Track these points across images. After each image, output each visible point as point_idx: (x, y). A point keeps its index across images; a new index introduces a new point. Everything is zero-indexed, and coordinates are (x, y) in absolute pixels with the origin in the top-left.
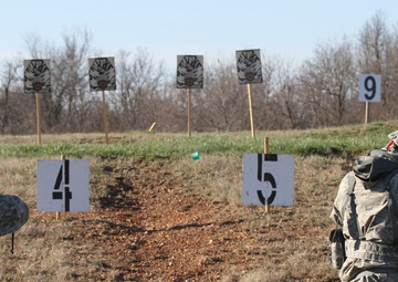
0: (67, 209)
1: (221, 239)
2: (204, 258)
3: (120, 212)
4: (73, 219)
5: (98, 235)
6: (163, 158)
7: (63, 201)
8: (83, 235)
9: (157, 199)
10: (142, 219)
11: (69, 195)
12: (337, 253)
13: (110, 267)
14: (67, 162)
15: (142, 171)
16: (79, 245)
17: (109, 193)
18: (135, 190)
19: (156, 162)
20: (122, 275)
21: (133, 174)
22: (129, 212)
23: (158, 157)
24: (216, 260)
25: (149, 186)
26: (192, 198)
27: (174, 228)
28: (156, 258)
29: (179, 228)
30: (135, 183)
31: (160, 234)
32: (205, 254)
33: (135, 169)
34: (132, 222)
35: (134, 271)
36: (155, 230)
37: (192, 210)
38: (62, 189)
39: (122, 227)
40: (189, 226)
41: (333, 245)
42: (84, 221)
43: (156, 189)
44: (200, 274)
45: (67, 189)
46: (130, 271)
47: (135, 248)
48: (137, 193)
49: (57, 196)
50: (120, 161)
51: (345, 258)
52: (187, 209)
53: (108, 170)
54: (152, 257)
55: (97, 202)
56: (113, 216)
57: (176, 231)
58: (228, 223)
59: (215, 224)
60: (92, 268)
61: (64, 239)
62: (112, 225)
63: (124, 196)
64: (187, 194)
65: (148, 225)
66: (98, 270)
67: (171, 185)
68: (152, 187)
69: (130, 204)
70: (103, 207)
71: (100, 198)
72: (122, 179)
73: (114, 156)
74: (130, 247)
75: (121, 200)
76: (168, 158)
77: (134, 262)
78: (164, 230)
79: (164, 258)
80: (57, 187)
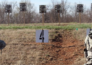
0: (43, 42)
1: (79, 50)
2: (74, 54)
3: (57, 43)
4: (44, 44)
5: (50, 48)
6: (71, 29)
7: (42, 40)
8: (46, 48)
9: (67, 39)
10: (62, 44)
11: (43, 39)
12: (86, 54)
13: (50, 56)
14: (43, 30)
15: (65, 33)
16: (44, 51)
17: (55, 38)
18: (62, 37)
19: (69, 30)
20: (52, 58)
21: (62, 33)
22: (59, 43)
23: (70, 29)
24: (77, 55)
25: (66, 36)
26: (75, 39)
27: (69, 47)
28: (62, 54)
29: (70, 47)
30: (62, 36)
31: (65, 48)
32: (74, 53)
33: (63, 32)
34: (59, 45)
35: (56, 57)
36: (64, 47)
37: (74, 42)
38: (42, 37)
39: (56, 46)
40: (72, 46)
41: (85, 52)
42: (47, 45)
43: (67, 37)
44: (72, 58)
45: (43, 37)
46: (55, 57)
47: (58, 52)
48: (62, 38)
49: (40, 39)
50: (60, 30)
51: (88, 55)
52: (73, 42)
53: (57, 32)
54: (61, 54)
55: (52, 40)
56: (55, 44)
57: (69, 48)
58: (82, 46)
59: (79, 46)
60: (45, 56)
61: (41, 49)
62: (54, 46)
63: (59, 39)
64: (74, 38)
65: (63, 46)
66: (47, 57)
67: (71, 36)
68: (66, 37)
69: (60, 41)
70: (53, 42)
71: (53, 39)
72: (59, 34)
73: (59, 29)
74: (57, 51)
75: (58, 40)
76: (72, 29)
77: (57, 55)
78: (67, 47)
79: (64, 54)
80: (41, 36)
